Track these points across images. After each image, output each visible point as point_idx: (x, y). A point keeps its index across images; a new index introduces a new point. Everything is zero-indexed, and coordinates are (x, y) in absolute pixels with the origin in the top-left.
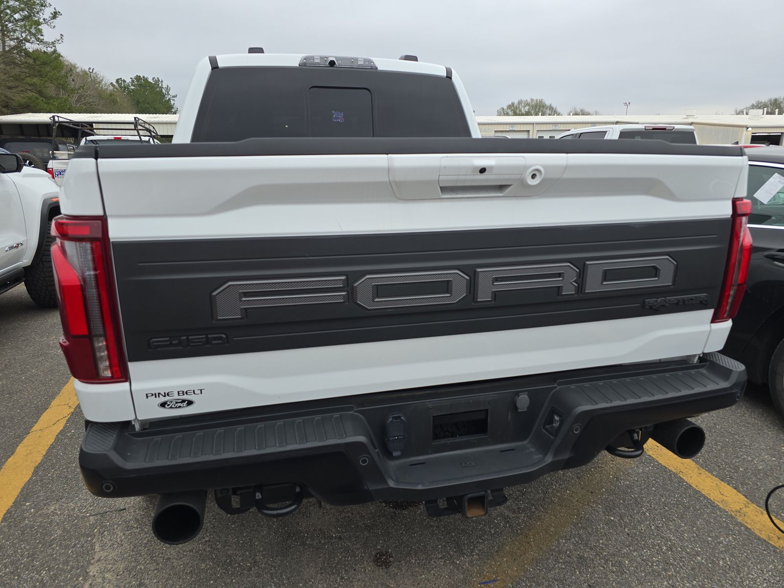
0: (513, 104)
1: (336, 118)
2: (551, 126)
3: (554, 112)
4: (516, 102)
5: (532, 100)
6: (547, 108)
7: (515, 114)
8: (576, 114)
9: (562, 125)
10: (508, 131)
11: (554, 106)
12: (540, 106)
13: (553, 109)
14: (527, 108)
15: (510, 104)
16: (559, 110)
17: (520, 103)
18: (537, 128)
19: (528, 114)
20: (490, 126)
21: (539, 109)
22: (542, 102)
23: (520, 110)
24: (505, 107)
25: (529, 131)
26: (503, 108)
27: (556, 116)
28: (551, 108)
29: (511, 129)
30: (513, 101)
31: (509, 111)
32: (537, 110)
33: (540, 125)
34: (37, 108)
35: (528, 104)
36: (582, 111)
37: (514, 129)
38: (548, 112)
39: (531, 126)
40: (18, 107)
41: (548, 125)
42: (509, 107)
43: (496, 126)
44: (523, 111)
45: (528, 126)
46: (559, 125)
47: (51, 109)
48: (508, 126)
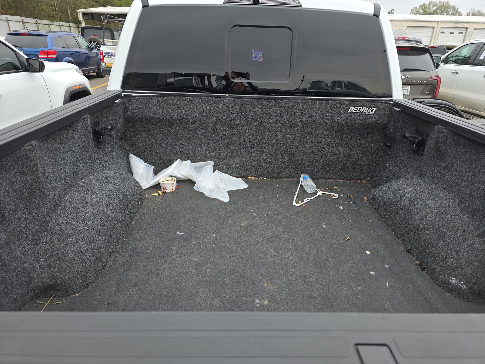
0: (424, 4)
1: (255, 57)
2: (453, 24)
3: (456, 12)
4: (427, 3)
5: (440, 2)
6: (450, 9)
7: (425, 13)
8: (474, 15)
9: (462, 24)
10: (418, 27)
11: (457, 7)
12: (445, 7)
13: (455, 9)
14: (435, 8)
15: (422, 4)
16: (460, 10)
17: (430, 4)
18: (441, 25)
19: (434, 13)
20: (404, 22)
21: (444, 9)
22: (447, 3)
23: (429, 10)
24: (418, 7)
25: (434, 27)
26: (416, 8)
27: (457, 16)
28: (454, 8)
29: (420, 25)
30: (425, 2)
31: (420, 9)
32: (443, 9)
33: (443, 23)
34: (114, 3)
35: (436, 5)
36: (478, 11)
37: (422, 25)
38: (451, 11)
39: (437, 23)
40: (103, 2)
41: (450, 24)
42: (421, 7)
43: (409, 23)
44: (432, 10)
45: (434, 23)
46: (459, 24)
47: (121, 3)
48: (418, 23)
